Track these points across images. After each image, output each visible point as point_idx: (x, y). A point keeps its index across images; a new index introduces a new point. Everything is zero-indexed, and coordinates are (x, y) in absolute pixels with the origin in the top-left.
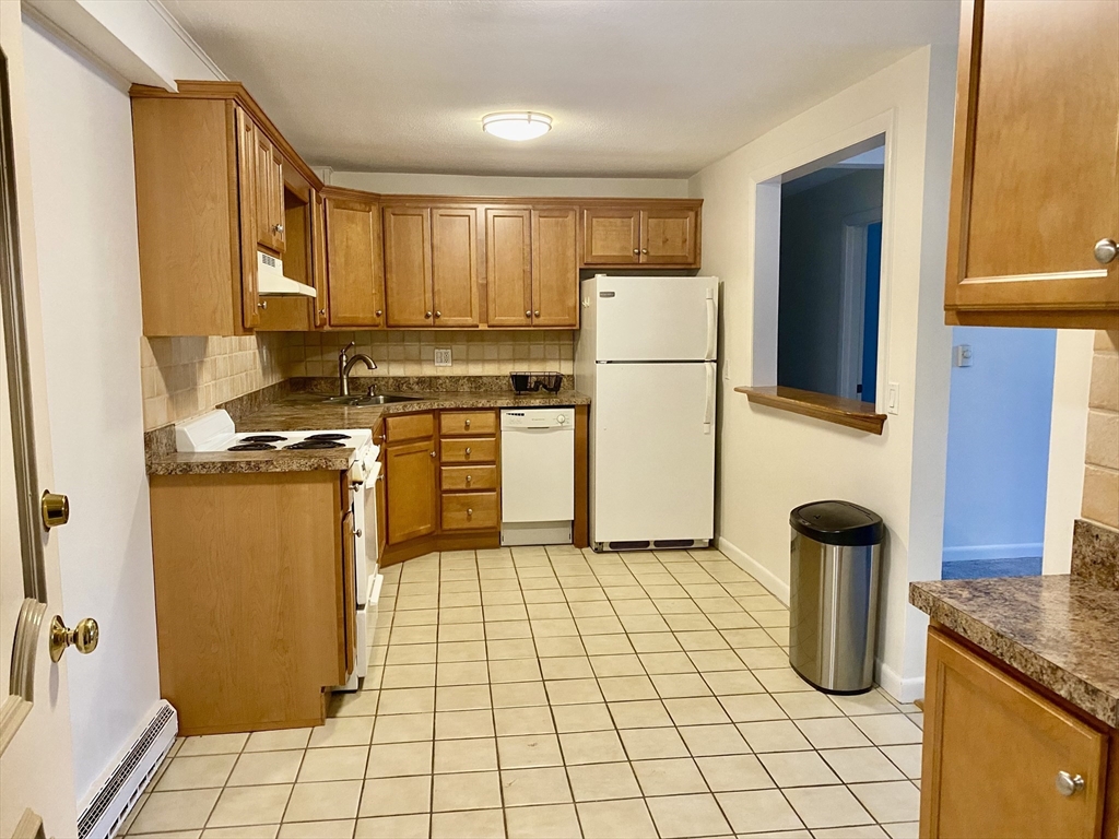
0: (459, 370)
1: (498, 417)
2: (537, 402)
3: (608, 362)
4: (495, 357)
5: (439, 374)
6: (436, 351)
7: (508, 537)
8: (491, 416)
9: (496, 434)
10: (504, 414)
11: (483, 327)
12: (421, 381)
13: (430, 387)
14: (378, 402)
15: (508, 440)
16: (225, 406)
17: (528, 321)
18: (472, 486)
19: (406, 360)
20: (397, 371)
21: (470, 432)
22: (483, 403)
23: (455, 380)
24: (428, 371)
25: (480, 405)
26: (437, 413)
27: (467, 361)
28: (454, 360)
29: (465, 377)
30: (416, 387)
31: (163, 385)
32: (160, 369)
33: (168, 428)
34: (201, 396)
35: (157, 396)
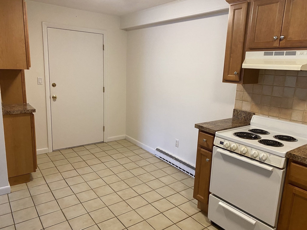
31: (249, 99)
32: (249, 93)
33: (248, 113)
34: (296, 114)
35: (244, 101)
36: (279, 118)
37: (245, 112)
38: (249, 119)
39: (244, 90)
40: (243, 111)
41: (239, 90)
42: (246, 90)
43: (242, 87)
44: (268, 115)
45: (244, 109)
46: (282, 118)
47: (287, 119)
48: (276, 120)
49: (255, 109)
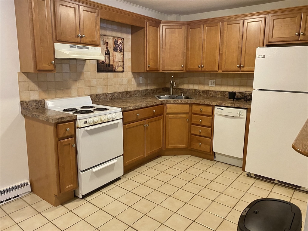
0: (218, 88)
1: (213, 109)
2: (229, 105)
3: (259, 90)
4: (233, 84)
5: (210, 90)
6: (210, 80)
7: (217, 158)
8: (211, 108)
9: (212, 116)
10: (216, 108)
11: (220, 71)
12: (204, 91)
13: (207, 94)
14: (182, 98)
15: (217, 119)
16: (90, 95)
17: (238, 69)
18: (201, 135)
19: (200, 83)
20: (196, 87)
21: (202, 113)
22: (207, 102)
23: (216, 92)
24: (206, 88)
25: (206, 103)
26: (191, 104)
27: (221, 85)
28: (216, 85)
29: (219, 91)
30: (202, 94)
31: (36, 87)
32: (34, 82)
33: (38, 101)
34: (74, 91)
35: (30, 90)
36: (64, 97)
37: (35, 101)
38: (40, 106)
39: (29, 80)
40: (33, 101)
41: (23, 81)
42: (30, 79)
43: (26, 77)
44: (55, 98)
45: (32, 99)
46: (66, 97)
47: (69, 97)
48: (62, 100)
49: (43, 96)
